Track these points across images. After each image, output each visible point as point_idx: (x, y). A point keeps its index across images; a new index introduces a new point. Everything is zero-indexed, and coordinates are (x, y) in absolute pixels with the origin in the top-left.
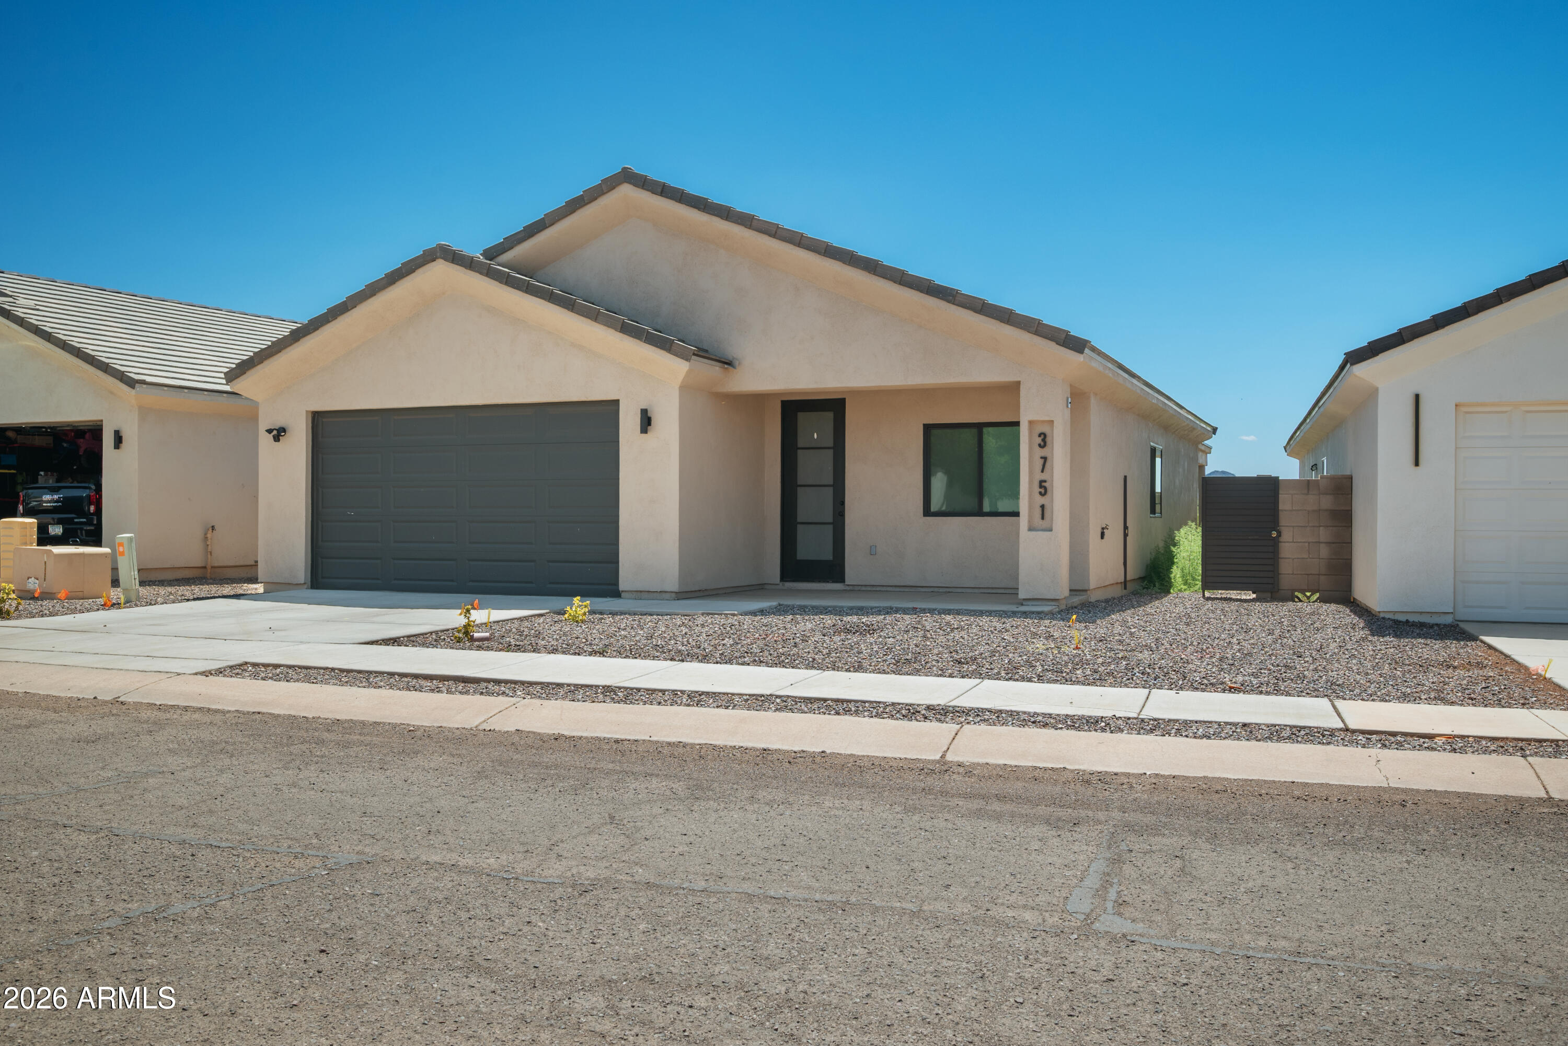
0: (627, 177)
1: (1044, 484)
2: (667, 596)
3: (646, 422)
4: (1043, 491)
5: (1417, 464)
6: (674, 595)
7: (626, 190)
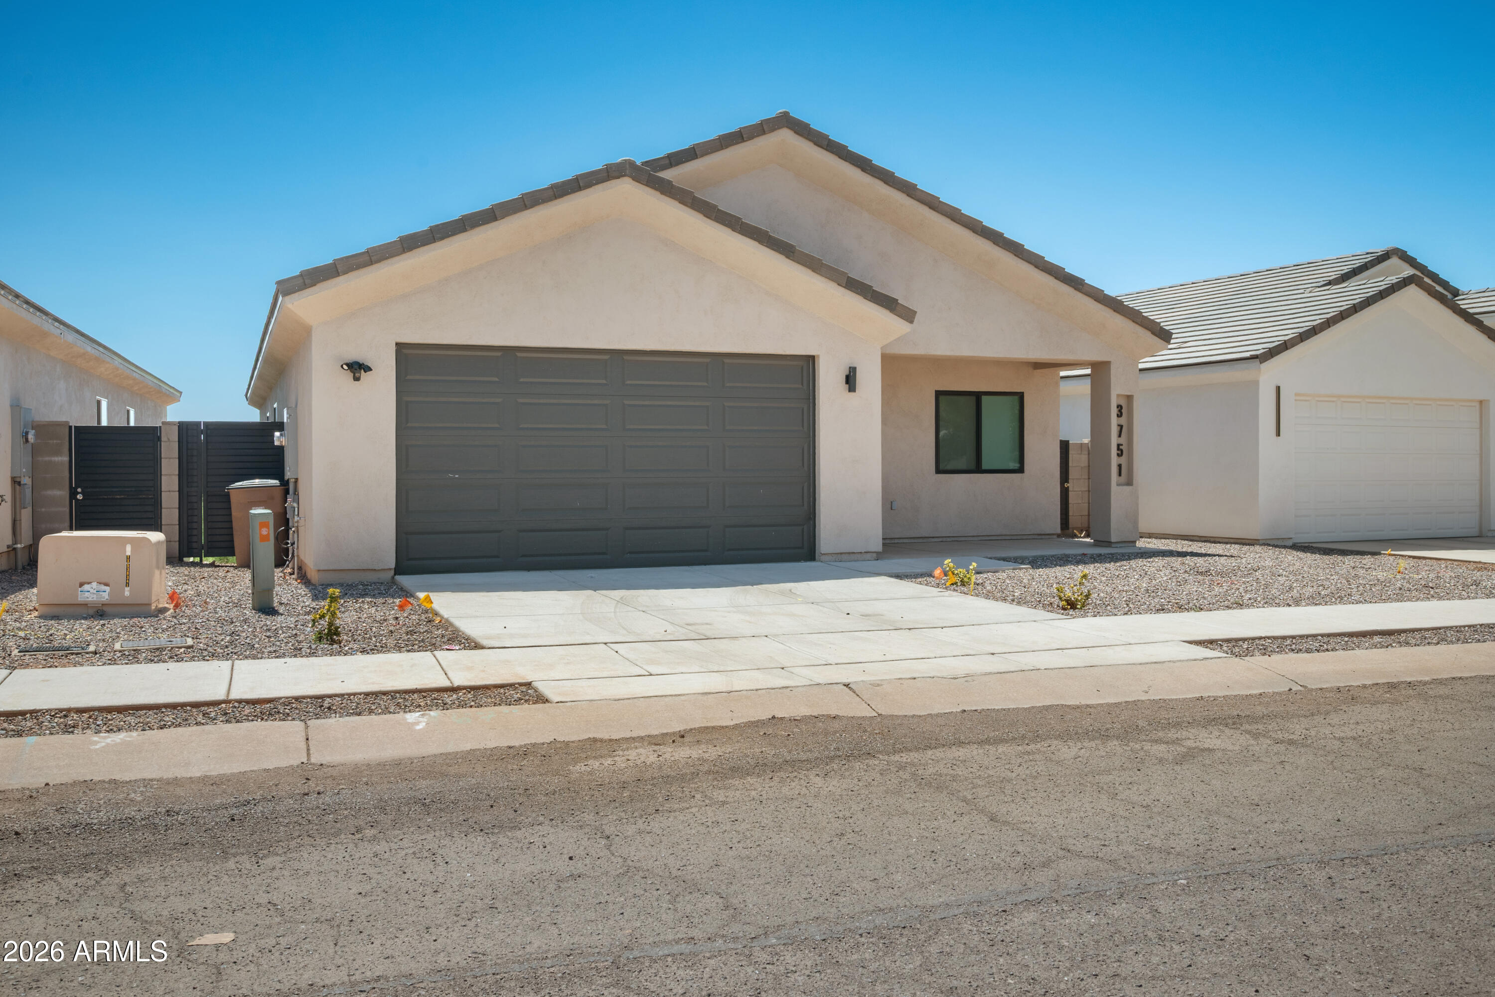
0: (785, 121)
1: (1121, 447)
2: (868, 556)
3: (850, 380)
4: (1119, 452)
5: (1278, 434)
6: (875, 555)
7: (785, 135)
